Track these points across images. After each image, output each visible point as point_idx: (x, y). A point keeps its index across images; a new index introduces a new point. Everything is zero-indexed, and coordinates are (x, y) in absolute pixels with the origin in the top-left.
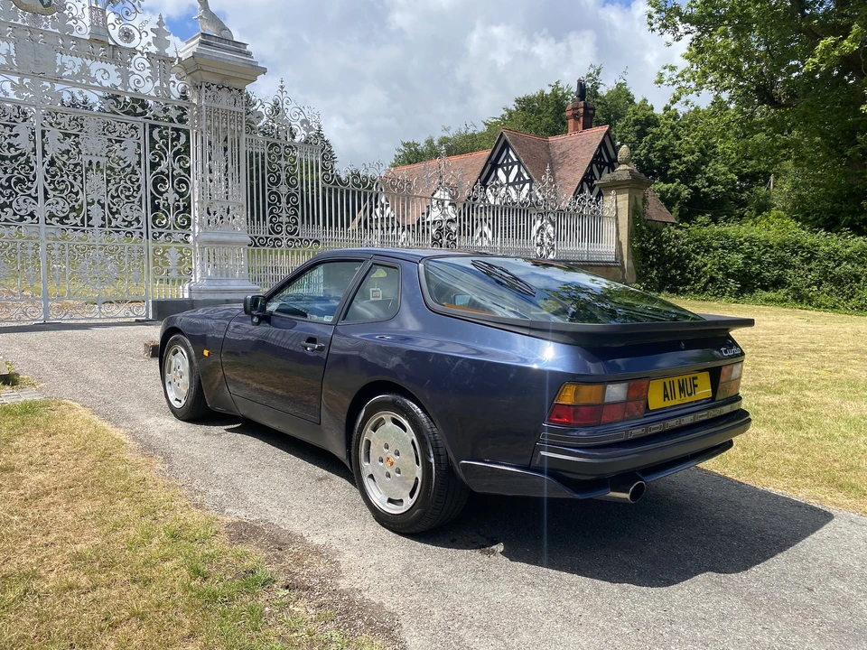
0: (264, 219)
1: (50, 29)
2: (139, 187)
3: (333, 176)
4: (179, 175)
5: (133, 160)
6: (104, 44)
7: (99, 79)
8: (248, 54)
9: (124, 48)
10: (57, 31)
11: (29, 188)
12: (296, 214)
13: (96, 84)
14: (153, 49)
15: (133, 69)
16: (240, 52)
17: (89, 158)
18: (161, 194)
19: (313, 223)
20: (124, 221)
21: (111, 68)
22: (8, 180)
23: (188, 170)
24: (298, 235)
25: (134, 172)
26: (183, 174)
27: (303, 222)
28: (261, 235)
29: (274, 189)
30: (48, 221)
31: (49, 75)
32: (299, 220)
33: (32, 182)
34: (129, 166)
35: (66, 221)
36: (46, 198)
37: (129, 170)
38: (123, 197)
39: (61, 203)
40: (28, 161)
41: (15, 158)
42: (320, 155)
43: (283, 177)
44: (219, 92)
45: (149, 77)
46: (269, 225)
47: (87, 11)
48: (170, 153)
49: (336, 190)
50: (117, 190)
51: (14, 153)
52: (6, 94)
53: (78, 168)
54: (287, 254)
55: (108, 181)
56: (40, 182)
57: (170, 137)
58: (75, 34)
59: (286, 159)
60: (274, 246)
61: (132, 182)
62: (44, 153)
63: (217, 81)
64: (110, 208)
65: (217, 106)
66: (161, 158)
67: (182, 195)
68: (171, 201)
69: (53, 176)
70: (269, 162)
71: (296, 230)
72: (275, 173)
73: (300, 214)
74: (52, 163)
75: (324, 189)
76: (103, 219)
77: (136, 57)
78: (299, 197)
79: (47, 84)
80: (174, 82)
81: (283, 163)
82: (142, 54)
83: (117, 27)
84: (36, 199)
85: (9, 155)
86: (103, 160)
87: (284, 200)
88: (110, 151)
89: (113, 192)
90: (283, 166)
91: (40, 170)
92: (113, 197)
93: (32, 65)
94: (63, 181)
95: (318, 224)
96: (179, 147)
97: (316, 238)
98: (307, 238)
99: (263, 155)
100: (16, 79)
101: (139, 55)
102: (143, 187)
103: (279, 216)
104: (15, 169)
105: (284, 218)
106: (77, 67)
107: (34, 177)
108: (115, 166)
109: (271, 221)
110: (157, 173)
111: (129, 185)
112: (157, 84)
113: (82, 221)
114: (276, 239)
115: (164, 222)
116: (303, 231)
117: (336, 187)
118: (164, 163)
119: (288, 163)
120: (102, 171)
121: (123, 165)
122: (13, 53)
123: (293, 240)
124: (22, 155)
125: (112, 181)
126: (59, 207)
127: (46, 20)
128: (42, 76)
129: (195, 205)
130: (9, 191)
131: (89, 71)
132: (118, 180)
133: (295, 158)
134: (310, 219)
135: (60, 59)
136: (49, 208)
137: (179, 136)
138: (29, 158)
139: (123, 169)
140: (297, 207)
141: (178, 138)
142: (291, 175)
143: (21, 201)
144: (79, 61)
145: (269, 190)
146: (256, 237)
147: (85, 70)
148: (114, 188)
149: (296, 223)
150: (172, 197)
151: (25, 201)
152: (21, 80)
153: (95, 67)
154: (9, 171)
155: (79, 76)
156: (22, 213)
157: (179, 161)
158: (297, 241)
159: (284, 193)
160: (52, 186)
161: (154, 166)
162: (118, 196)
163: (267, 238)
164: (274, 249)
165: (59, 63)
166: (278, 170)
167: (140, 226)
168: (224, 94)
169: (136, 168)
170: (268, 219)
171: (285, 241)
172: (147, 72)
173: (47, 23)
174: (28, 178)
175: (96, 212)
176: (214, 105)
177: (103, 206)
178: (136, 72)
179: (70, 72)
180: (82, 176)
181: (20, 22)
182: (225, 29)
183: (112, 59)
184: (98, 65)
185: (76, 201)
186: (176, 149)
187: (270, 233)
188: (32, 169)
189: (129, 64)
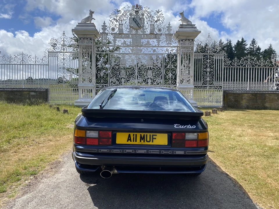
0: (201, 80)
1: (140, 33)
2: (161, 73)
3: (228, 63)
4: (173, 68)
5: (160, 65)
6: (153, 34)
7: (152, 44)
8: (196, 28)
9: (159, 34)
10: (142, 33)
11: (134, 76)
12: (213, 78)
13: (151, 46)
14: (167, 33)
15: (161, 39)
16: (193, 28)
17: (148, 66)
18: (167, 74)
19: (220, 80)
20: (157, 83)
21: (155, 40)
22: (129, 74)
23: (176, 67)
24: (213, 85)
25: (160, 69)
26: (174, 68)
27: (215, 80)
28: (200, 85)
29: (205, 70)
30: (138, 84)
31: (139, 45)
32: (214, 80)
33: (134, 74)
34: (159, 67)
35: (142, 84)
36: (137, 78)
37: (159, 68)
38: (157, 76)
39: (141, 79)
40: (134, 69)
41: (131, 68)
42: (223, 57)
43: (208, 66)
44: (186, 42)
45: (165, 41)
46: (202, 82)
47: (149, 26)
48: (170, 63)
49: (229, 68)
50: (155, 75)
51: (131, 67)
52: (129, 52)
53: (146, 69)
54: (209, 91)
55: (153, 72)
56: (136, 74)
57: (171, 57)
58: (146, 33)
59: (210, 60)
60: (204, 89)
61: (159, 72)
62: (138, 66)
63: (185, 38)
64: (153, 80)
65: (185, 46)
66: (168, 64)
67: (173, 74)
68: (170, 77)
69: (139, 72)
70: (203, 61)
71: (212, 83)
72: (205, 65)
73: (214, 78)
74: (139, 69)
75: (224, 68)
76: (151, 83)
77: (162, 36)
78: (214, 72)
79: (139, 48)
80: (173, 41)
81: (208, 61)
82: (164, 35)
83: (157, 28)
84: (135, 78)
85: (130, 68)
86: (152, 67)
87: (208, 73)
88: (154, 64)
89: (154, 75)
90: (208, 62)
91: (136, 71)
92: (154, 77)
93: (135, 43)
94: (142, 73)
95: (222, 80)
96: (173, 60)
97: (220, 85)
98: (217, 85)
99: (201, 59)
100: (132, 48)
101: (163, 35)
102: (162, 73)
103: (206, 79)
104: (131, 71)
105: (208, 79)
106: (146, 42)
107: (135, 73)
108: (155, 68)
109: (203, 81)
110: (167, 69)
111: (158, 73)
112: (168, 42)
113: (146, 83)
114: (205, 86)
115: (168, 83)
116: (215, 83)
117: (229, 67)
118: (169, 66)
119: (210, 61)
120: (151, 70)
121: (157, 67)
122: (131, 41)
123: (211, 86)
124: (132, 67)
125: (154, 72)
126: (140, 80)
127: (139, 31)
128: (137, 46)
129: (178, 77)
130: (129, 77)
131: (149, 43)
132: (155, 72)
133: (213, 59)
134: (218, 79)
135: (142, 40)
136: (138, 81)
137: (173, 57)
138: (134, 68)
139: (157, 68)
140: (213, 75)
141: (173, 58)
142: (211, 65)
143: (131, 79)
144: (147, 40)
145: (203, 70)
146: (198, 86)
147: (148, 42)
148: (154, 74)
149: (213, 81)
150: (170, 75)
151: (132, 79)
152: (133, 48)
153: (151, 41)
154: (129, 72)
155: (147, 44)
156: (132, 82)
157: (173, 64)
158: (213, 87)
159: (208, 71)
160: (139, 75)
161: (166, 67)
162: (155, 76)
163: (201, 86)
164: (204, 90)
165: (142, 42)
166: (207, 63)
167: (161, 84)
168: (187, 42)
169: (161, 68)
170: (202, 80)
171: (208, 87)
172: (165, 40)
173: (140, 32)
174: (133, 73)
175: (149, 81)
176: (184, 46)
177: (151, 79)
178: (162, 40)
179: (144, 44)
180: (146, 71)
181: (133, 33)
182: (189, 21)
183: (156, 38)
184: (152, 40)
185: (145, 78)
186: (172, 61)
187: (203, 85)
188: (134, 71)
189: (160, 38)
